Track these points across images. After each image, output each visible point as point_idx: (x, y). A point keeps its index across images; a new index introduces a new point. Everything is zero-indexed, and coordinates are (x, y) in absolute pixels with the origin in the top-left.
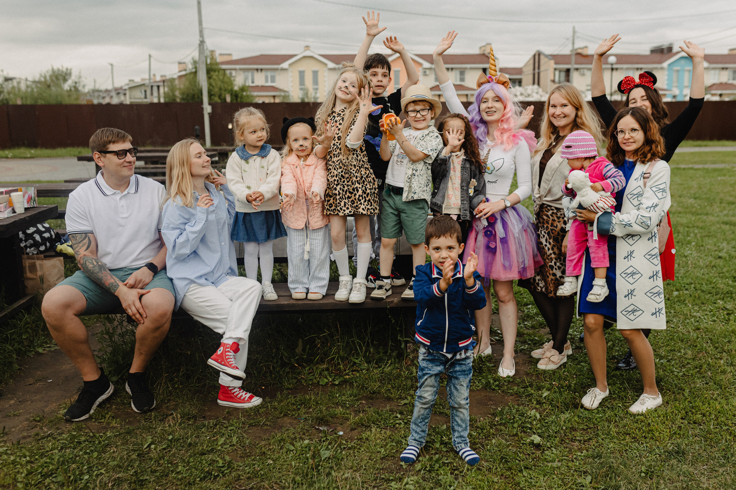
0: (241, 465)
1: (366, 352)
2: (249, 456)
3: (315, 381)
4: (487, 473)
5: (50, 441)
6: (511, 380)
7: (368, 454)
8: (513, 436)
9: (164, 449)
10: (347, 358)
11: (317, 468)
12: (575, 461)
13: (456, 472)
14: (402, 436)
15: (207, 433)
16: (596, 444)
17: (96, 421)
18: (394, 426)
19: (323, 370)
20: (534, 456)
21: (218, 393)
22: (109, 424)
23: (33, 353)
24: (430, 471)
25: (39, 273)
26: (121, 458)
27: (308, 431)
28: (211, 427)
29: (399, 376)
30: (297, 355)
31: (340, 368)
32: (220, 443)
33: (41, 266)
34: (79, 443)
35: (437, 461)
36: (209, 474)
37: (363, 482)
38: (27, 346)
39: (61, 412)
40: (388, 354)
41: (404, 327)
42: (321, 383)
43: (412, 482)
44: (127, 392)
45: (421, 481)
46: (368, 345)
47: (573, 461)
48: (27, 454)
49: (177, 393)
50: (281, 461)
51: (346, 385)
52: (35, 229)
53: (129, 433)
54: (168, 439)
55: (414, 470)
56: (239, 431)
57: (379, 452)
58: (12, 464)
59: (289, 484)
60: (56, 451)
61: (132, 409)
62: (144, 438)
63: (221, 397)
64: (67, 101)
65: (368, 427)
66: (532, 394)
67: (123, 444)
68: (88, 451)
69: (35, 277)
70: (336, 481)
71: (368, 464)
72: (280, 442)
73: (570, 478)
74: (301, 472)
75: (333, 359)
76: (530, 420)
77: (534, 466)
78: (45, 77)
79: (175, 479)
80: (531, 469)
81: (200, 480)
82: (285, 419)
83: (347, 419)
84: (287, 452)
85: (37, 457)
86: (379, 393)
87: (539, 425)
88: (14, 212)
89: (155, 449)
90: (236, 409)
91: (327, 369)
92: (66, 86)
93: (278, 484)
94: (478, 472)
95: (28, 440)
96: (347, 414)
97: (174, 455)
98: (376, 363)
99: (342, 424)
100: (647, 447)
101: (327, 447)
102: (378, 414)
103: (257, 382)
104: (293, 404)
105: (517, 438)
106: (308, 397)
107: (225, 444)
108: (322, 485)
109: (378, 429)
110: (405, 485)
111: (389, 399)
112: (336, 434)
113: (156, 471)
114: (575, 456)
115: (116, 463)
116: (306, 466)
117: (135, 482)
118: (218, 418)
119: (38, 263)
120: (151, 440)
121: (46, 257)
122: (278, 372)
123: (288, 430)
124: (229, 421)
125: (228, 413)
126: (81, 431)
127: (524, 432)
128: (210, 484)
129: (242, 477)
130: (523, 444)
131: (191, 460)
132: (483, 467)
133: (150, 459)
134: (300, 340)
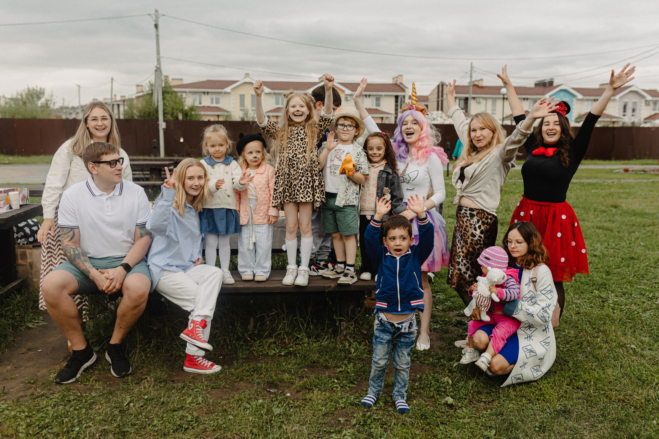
0: (207, 419)
1: (307, 329)
2: (213, 412)
3: (264, 352)
4: (410, 427)
5: (44, 400)
6: (427, 353)
7: (311, 412)
8: (431, 397)
9: (142, 406)
10: (291, 334)
11: (270, 423)
12: (481, 418)
13: (385, 426)
14: (339, 397)
15: (177, 394)
16: (498, 405)
17: (82, 383)
18: (332, 389)
19: (271, 344)
20: (448, 413)
21: (183, 362)
22: (92, 386)
23: (24, 327)
24: (363, 425)
25: (29, 260)
26: (105, 414)
27: (261, 393)
28: (180, 389)
29: (335, 348)
30: (249, 331)
31: (285, 342)
32: (188, 402)
33: (31, 254)
34: (69, 401)
35: (369, 417)
36: (181, 426)
37: (308, 434)
38: (19, 321)
39: (51, 376)
40: (325, 331)
41: (339, 308)
42: (269, 354)
43: (349, 434)
44: (107, 360)
45: (357, 433)
46: (308, 324)
47: (480, 418)
48: (26, 410)
49: (149, 361)
50: (240, 417)
51: (291, 356)
52: (26, 223)
53: (110, 393)
54: (144, 398)
55: (350, 424)
56: (204, 392)
57: (320, 410)
58: (13, 418)
59: (248, 435)
60: (50, 408)
61: (112, 374)
62: (123, 397)
63: (187, 364)
64: (41, 116)
65: (310, 390)
66: (444, 364)
67: (106, 402)
68: (77, 408)
69: (25, 263)
70: (287, 433)
71: (312, 420)
72: (238, 401)
73: (479, 432)
74: (257, 425)
75: (280, 334)
76: (444, 385)
77: (449, 421)
78: (22, 95)
79: (152, 431)
80: (446, 424)
81: (174, 432)
82: (241, 383)
83: (293, 383)
84: (244, 410)
85: (34, 412)
86: (319, 363)
87: (451, 390)
88: (11, 208)
89: (133, 406)
90: (200, 375)
91: (275, 343)
92: (39, 103)
93: (239, 435)
94: (403, 426)
95: (25, 398)
96: (293, 379)
97: (149, 411)
98: (315, 338)
99: (288, 388)
100: (539, 407)
101: (278, 406)
102: (318, 379)
103: (216, 353)
104: (248, 371)
105: (433, 400)
106: (259, 365)
107: (192, 403)
108: (275, 436)
109: (319, 392)
110: (343, 437)
111: (327, 368)
112: (284, 395)
113: (135, 425)
114: (481, 414)
115: (101, 417)
116: (262, 421)
117: (118, 433)
118: (185, 382)
119: (28, 251)
120: (129, 399)
121: (34, 247)
122: (234, 345)
123: (244, 392)
124: (194, 384)
125: (193, 378)
126: (69, 391)
127: (440, 395)
128: (181, 435)
129: (208, 430)
130: (439, 404)
131: (165, 415)
132: (407, 422)
133: (130, 415)
134: (252, 318)
